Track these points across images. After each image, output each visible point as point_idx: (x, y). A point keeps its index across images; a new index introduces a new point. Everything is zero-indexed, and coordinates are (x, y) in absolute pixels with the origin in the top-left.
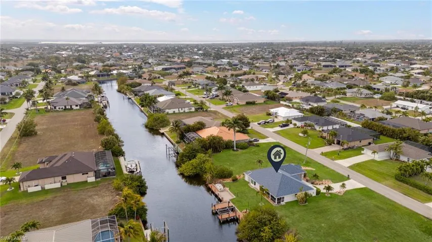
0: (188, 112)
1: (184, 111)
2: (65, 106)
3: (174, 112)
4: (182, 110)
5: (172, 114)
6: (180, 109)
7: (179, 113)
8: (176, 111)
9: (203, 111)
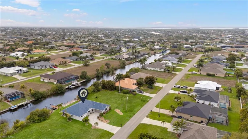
0: (159, 71)
1: (157, 70)
2: (120, 58)
3: (151, 69)
4: (156, 69)
5: (149, 70)
6: (155, 69)
7: (154, 71)
8: (152, 69)
9: (169, 72)
